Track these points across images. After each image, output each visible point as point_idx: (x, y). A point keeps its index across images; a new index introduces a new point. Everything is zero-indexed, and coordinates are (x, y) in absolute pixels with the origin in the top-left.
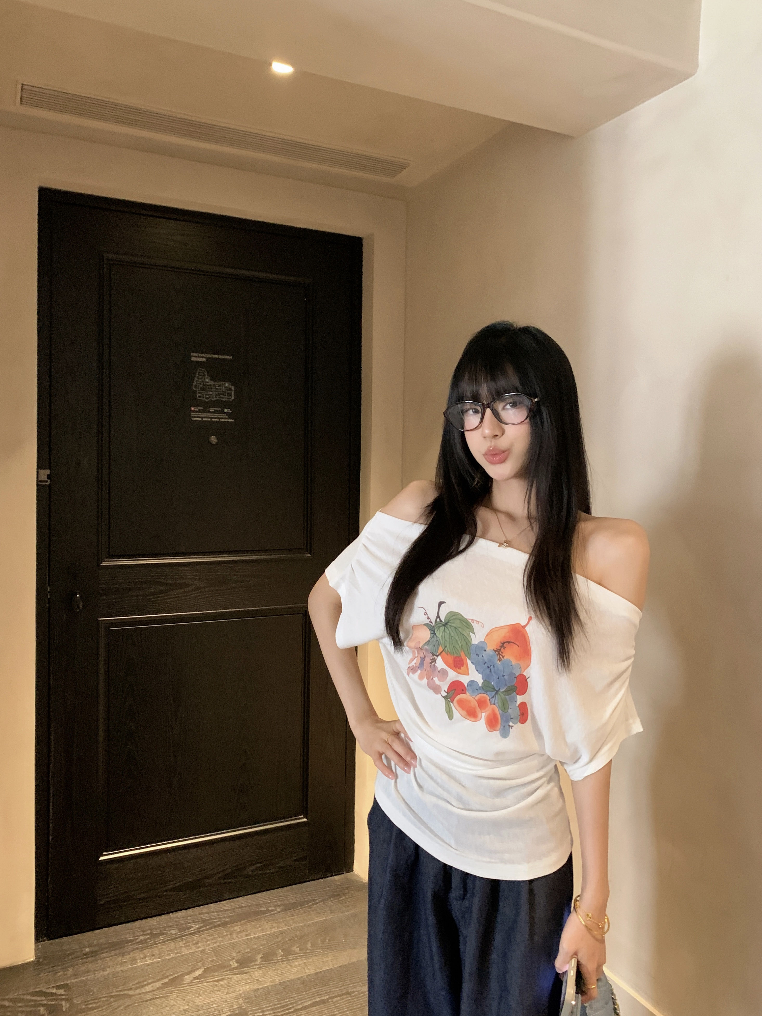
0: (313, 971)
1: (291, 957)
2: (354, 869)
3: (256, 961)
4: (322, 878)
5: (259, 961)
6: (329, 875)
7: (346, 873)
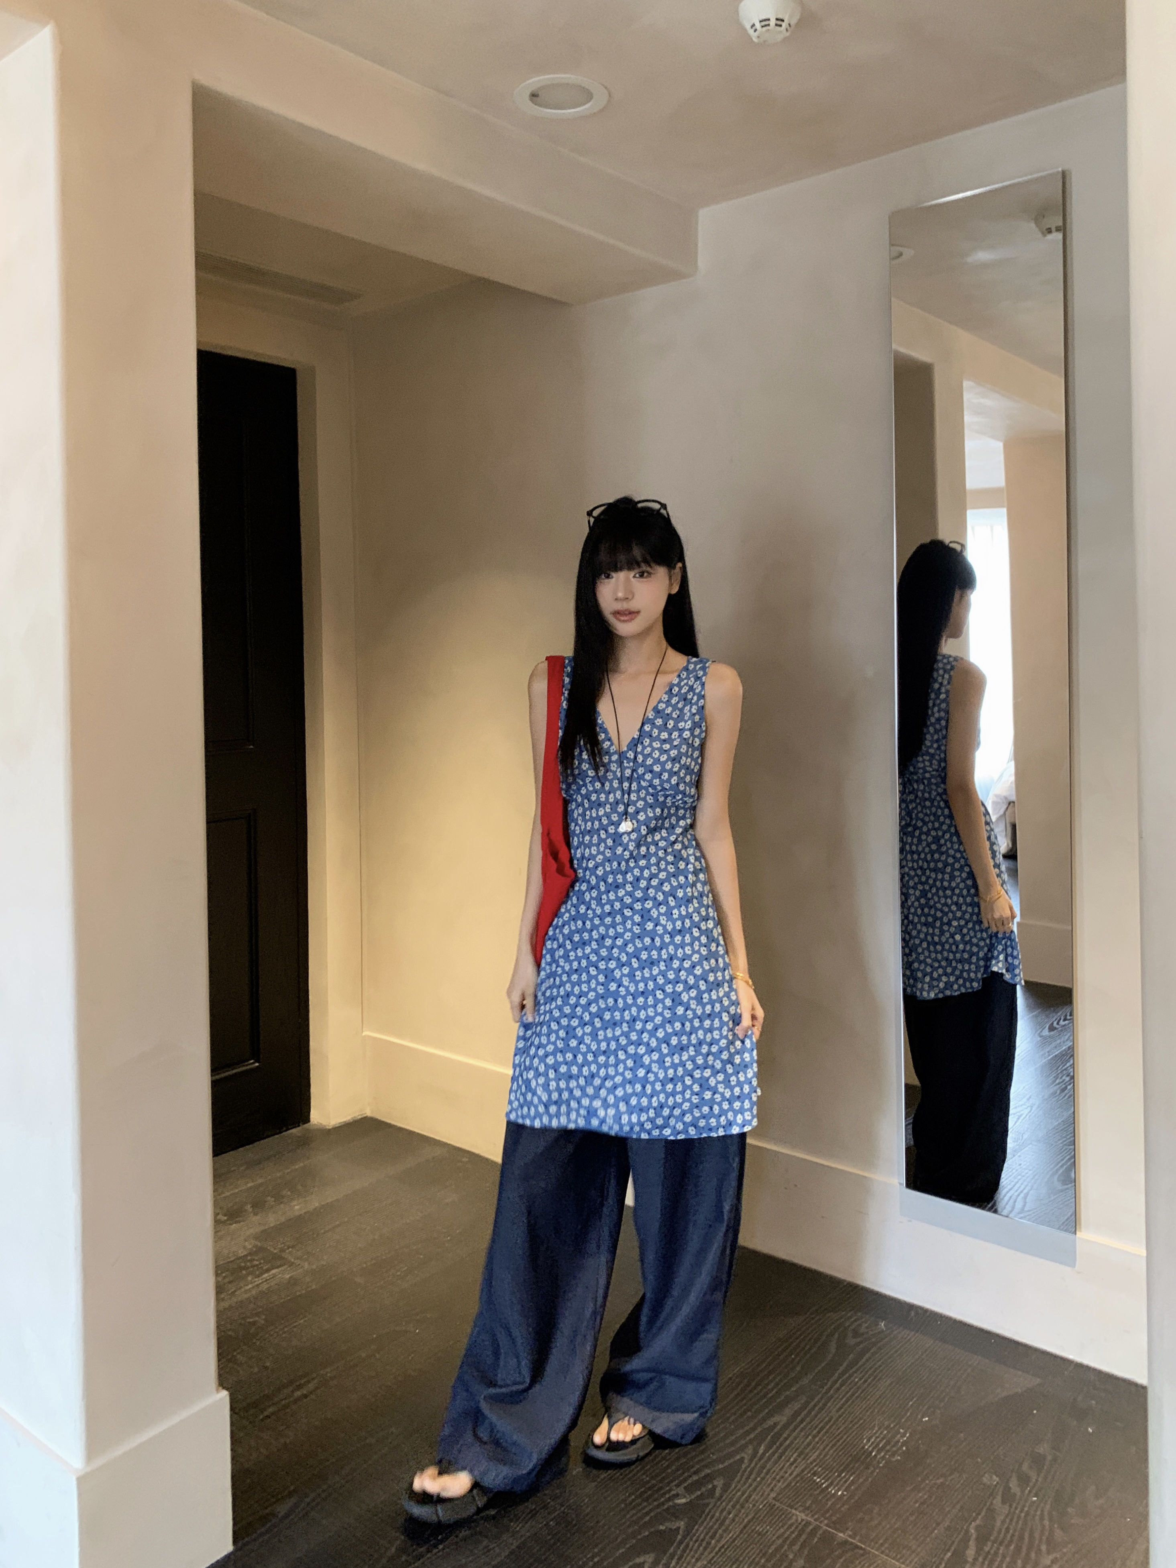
0: (317, 1205)
1: (285, 1200)
2: (312, 1120)
3: (246, 1210)
4: (277, 1134)
5: (251, 1210)
6: (285, 1129)
7: (304, 1124)
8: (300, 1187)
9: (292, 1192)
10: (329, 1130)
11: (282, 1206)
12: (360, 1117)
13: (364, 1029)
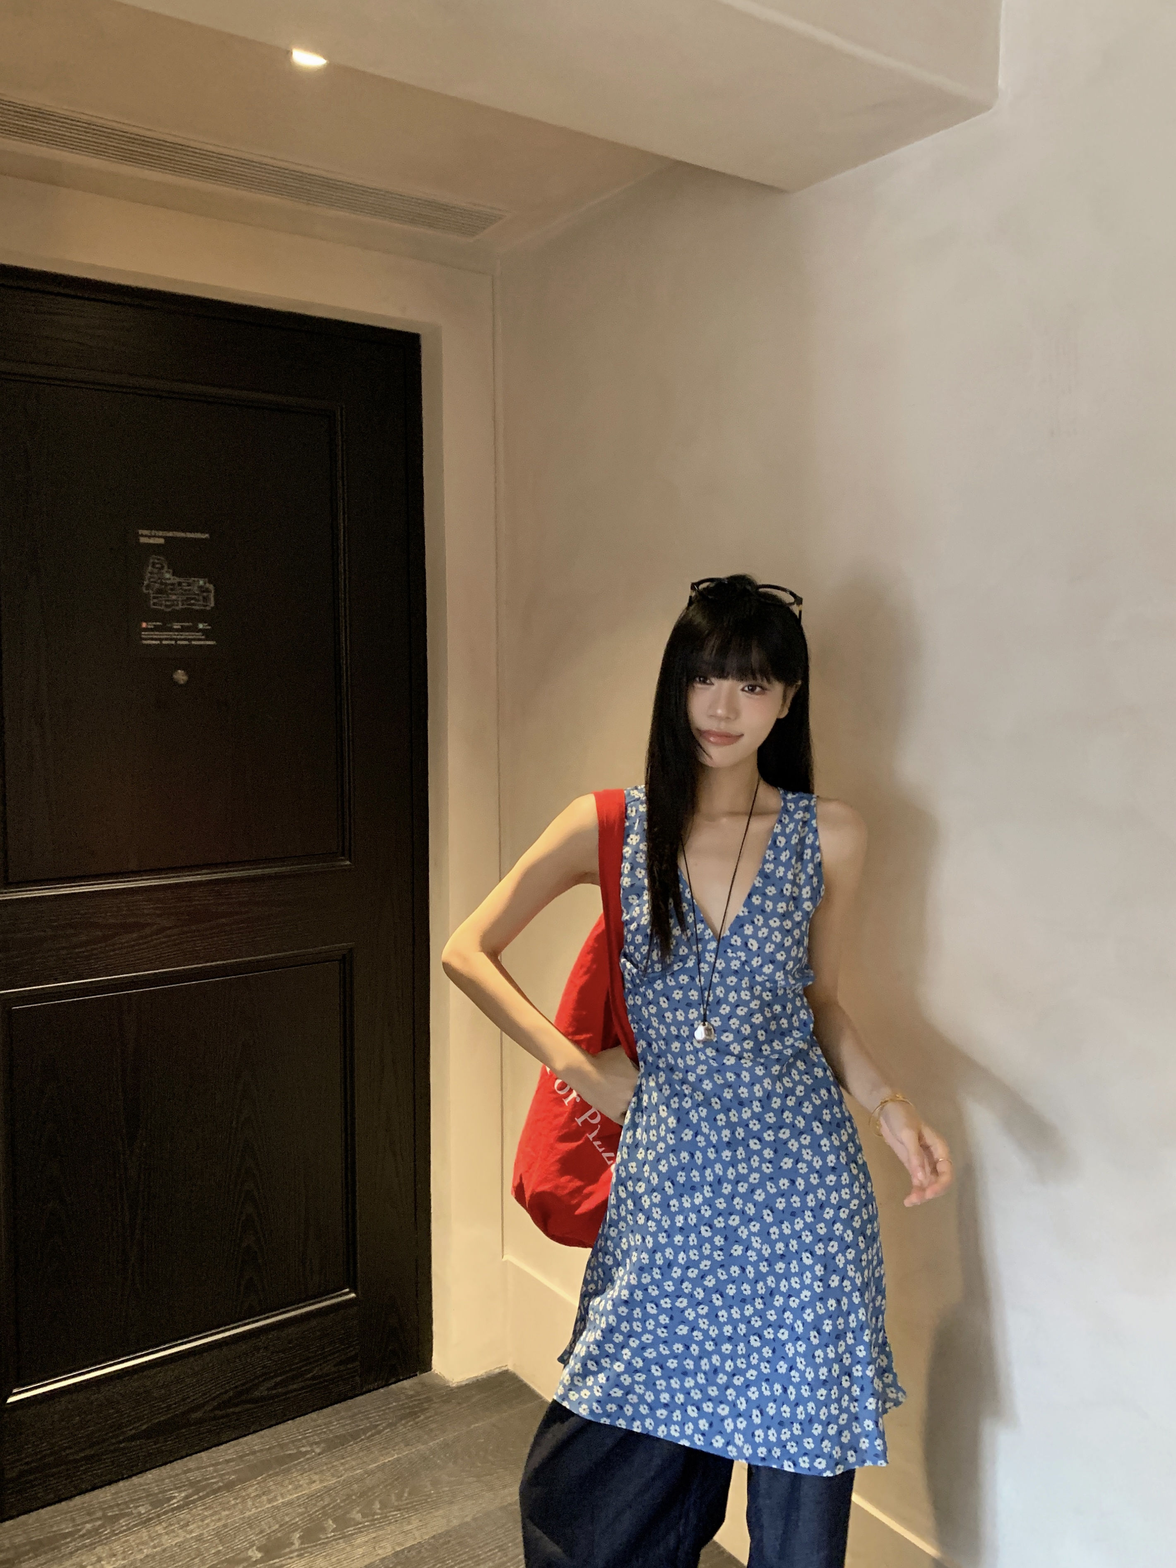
0: (390, 1551)
1: (350, 1530)
2: (434, 1365)
3: (292, 1544)
4: (382, 1387)
5: (297, 1545)
6: (393, 1380)
7: (420, 1374)
8: (377, 1505)
9: (363, 1517)
10: (452, 1389)
11: (342, 1544)
12: (497, 1371)
13: (505, 1253)
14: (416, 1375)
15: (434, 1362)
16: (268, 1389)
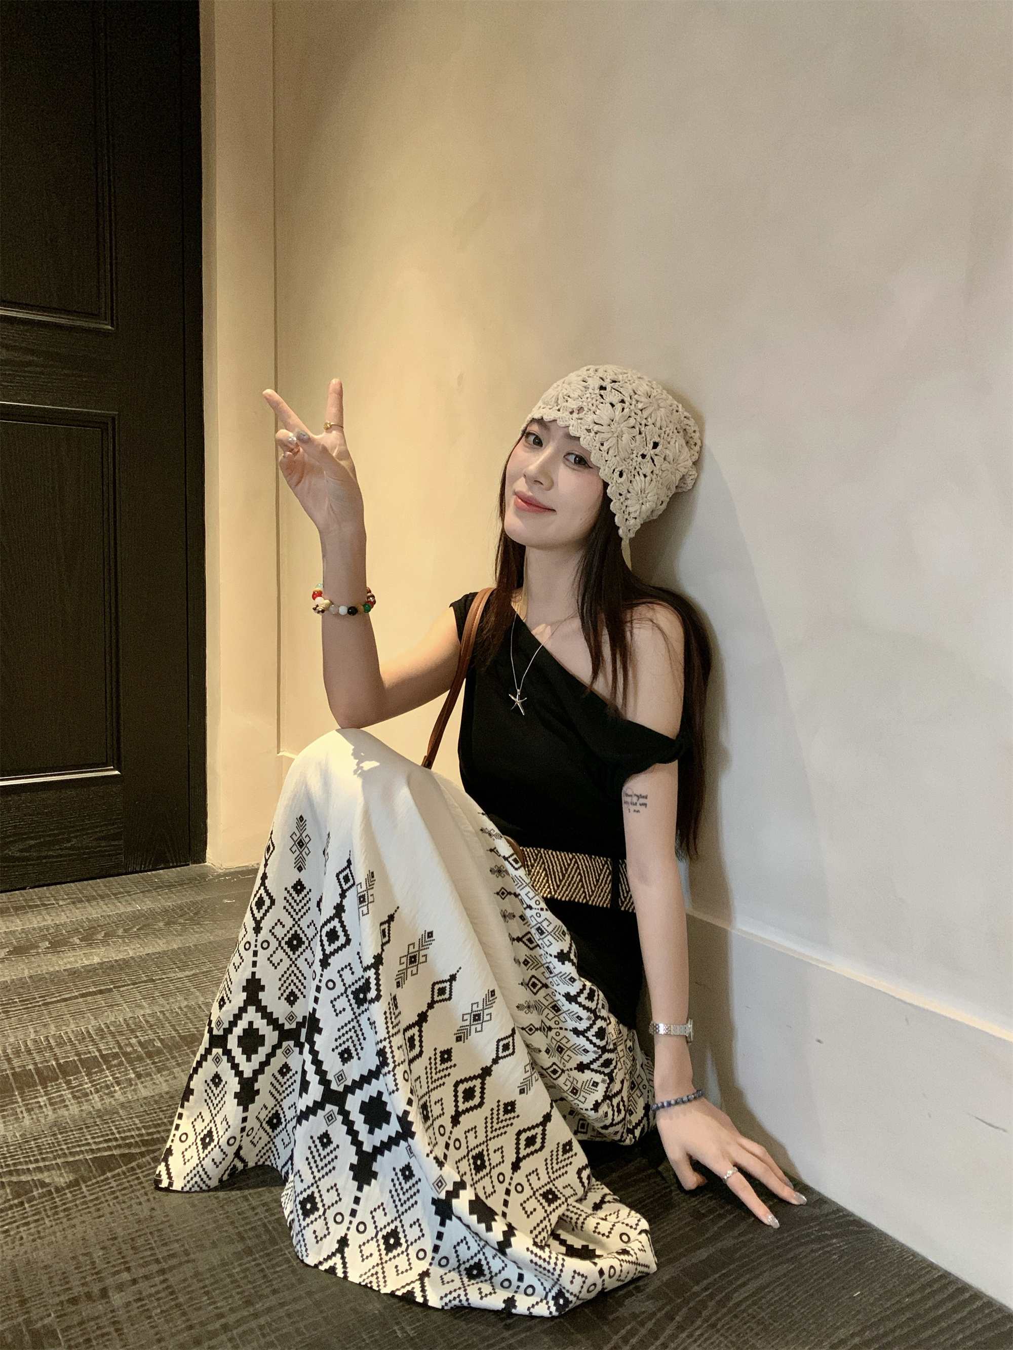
0: (96, 961)
1: (62, 949)
2: (207, 860)
7: (191, 864)
8: (100, 936)
9: (83, 941)
10: (218, 875)
11: (48, 956)
13: (281, 750)
14: (188, 865)
15: (207, 855)
16: (21, 851)
